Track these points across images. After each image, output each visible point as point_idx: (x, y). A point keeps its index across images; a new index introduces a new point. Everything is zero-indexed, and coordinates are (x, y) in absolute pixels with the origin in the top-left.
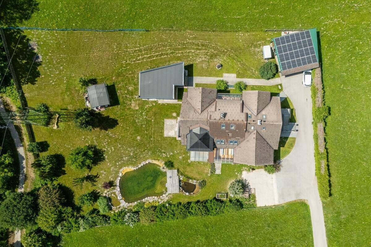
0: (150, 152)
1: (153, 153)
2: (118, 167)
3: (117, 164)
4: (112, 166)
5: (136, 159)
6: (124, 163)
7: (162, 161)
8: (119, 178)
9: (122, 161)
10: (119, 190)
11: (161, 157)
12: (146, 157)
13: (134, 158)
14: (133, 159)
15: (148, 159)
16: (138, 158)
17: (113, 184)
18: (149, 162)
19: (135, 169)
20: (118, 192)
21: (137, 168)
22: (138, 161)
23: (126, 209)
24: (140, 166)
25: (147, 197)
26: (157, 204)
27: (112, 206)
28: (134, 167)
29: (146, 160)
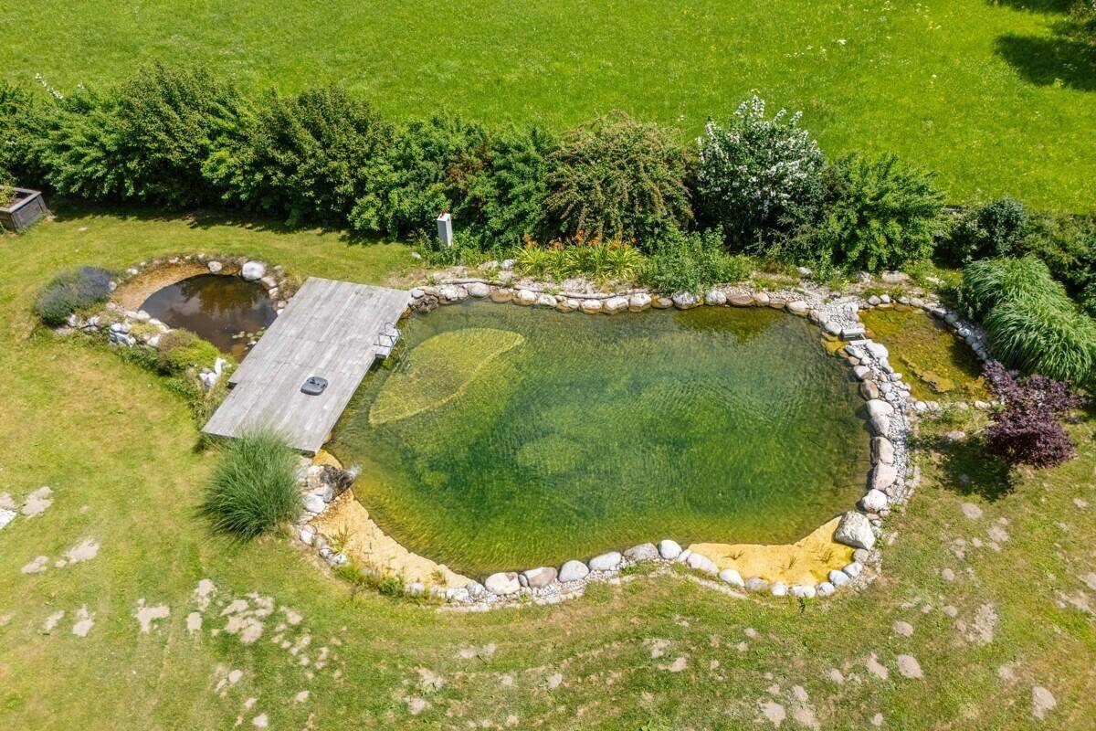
0: (418, 705)
1: (379, 684)
2: (906, 628)
3: (910, 666)
4: (994, 655)
5: (645, 655)
6: (812, 646)
7: (313, 560)
8: (875, 499)
9: (836, 676)
10: (878, 408)
11: (298, 602)
12: (491, 648)
13: (667, 680)
14: (679, 665)
15: (472, 620)
16: (606, 665)
17: (945, 466)
18: (481, 579)
19: (670, 547)
20: (887, 387)
21: (645, 551)
22: (615, 624)
23: (807, 278)
24: (610, 561)
25: (604, 312)
26: (532, 254)
27: (942, 311)
28: (677, 567)
29: (509, 615)
